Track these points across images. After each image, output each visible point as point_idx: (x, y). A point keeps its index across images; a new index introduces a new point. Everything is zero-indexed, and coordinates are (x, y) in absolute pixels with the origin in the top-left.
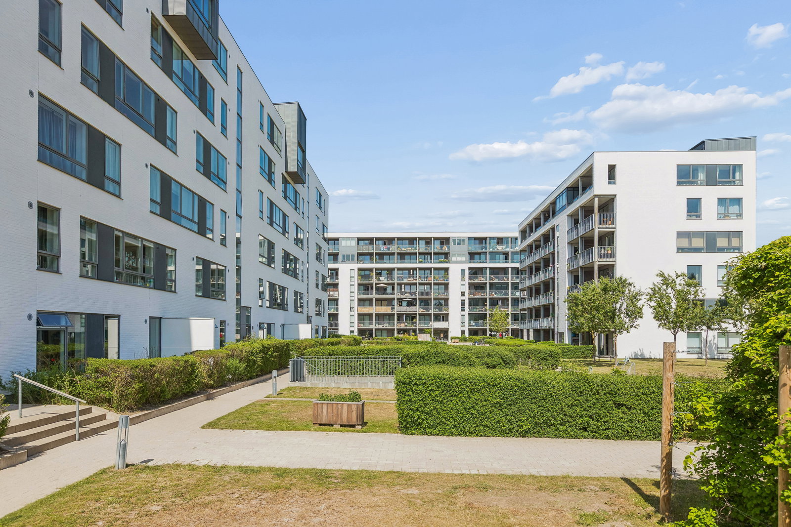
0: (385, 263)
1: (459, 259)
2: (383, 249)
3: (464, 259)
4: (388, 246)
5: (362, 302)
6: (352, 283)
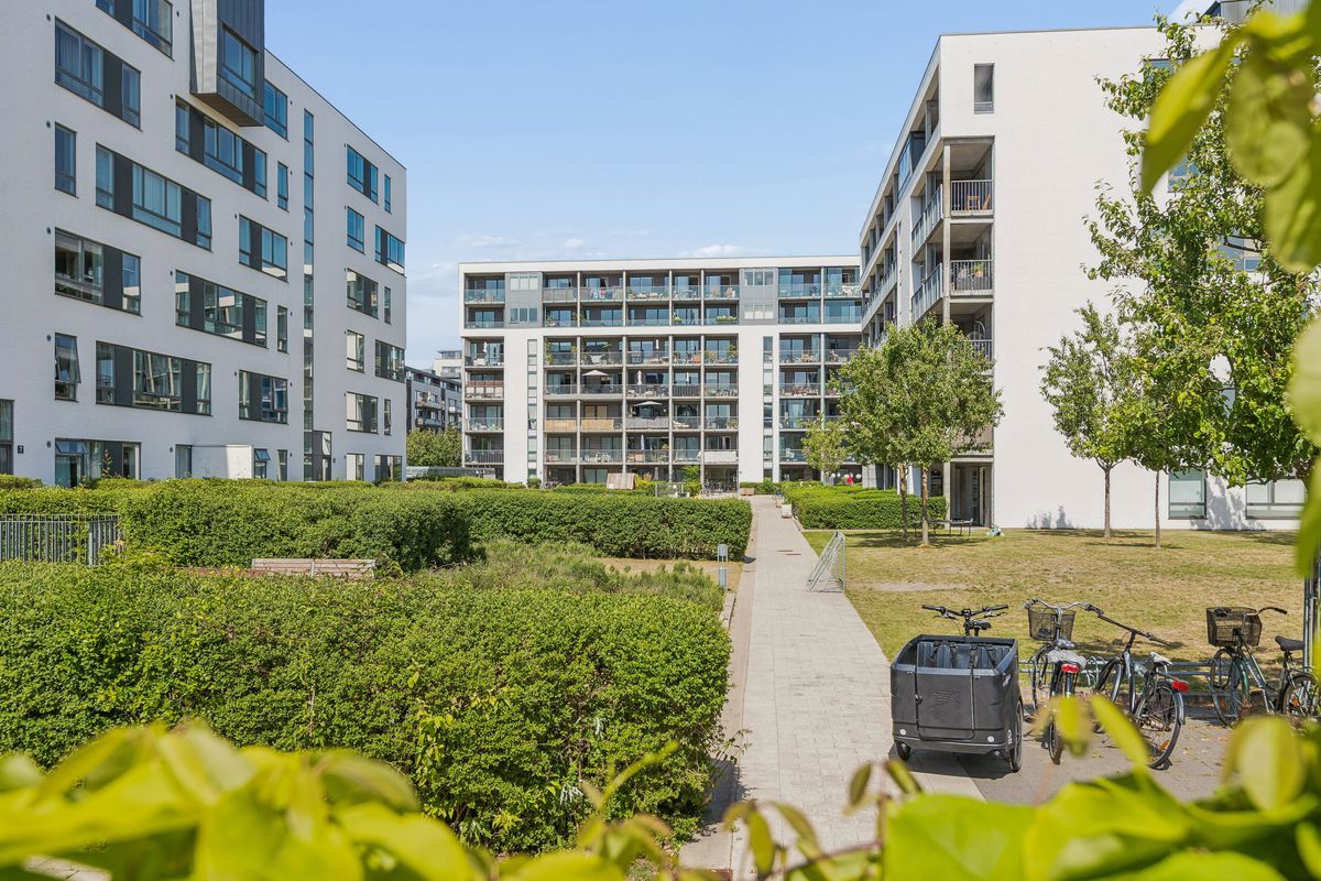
0: (603, 325)
1: (759, 315)
2: (597, 295)
3: (770, 315)
4: (608, 290)
5: (554, 409)
6: (532, 369)
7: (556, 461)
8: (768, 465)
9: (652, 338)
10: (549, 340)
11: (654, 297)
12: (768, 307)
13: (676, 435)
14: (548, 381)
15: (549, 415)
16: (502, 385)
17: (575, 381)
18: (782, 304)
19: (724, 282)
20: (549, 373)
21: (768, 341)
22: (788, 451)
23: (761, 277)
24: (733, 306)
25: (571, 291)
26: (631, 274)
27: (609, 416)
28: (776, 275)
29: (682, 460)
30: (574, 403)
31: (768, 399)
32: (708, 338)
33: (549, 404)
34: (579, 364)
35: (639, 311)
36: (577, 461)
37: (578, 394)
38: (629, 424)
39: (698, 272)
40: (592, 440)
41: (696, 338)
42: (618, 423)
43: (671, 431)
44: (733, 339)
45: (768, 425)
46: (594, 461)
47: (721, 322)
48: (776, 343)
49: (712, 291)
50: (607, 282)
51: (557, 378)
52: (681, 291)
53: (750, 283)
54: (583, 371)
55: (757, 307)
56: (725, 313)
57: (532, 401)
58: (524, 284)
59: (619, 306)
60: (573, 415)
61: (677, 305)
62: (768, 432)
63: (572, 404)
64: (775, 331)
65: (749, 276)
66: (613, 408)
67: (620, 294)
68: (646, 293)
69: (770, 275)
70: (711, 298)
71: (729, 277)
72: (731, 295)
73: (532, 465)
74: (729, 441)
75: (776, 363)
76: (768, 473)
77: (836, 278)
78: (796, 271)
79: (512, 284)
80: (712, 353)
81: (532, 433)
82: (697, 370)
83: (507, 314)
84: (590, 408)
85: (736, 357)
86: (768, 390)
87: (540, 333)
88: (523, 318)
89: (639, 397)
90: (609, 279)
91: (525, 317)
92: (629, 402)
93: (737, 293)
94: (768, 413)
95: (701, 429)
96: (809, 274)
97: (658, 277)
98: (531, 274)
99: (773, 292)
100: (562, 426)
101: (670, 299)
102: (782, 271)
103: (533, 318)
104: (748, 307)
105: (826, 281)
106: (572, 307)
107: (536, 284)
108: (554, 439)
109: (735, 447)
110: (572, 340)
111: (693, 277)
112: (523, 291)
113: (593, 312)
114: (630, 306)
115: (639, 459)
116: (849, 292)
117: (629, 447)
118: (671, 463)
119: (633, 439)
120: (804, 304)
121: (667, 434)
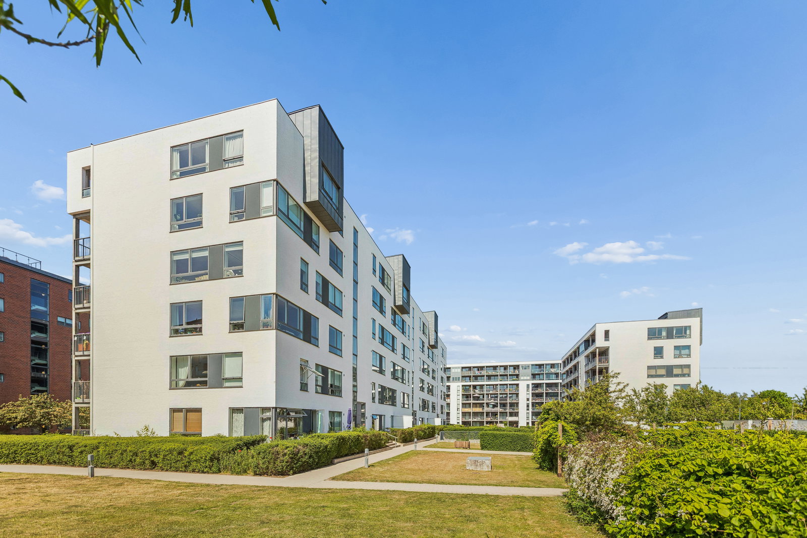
0: (479, 381)
1: (525, 378)
2: (477, 373)
3: (529, 378)
4: (480, 371)
5: (464, 405)
6: (458, 394)
7: (464, 420)
8: (528, 421)
9: (493, 385)
10: (463, 386)
11: (494, 373)
12: (528, 376)
13: (500, 412)
14: (463, 398)
15: (463, 407)
16: (450, 399)
17: (471, 397)
18: (532, 374)
19: (515, 369)
20: (463, 395)
21: (528, 386)
22: (534, 417)
23: (526, 367)
24: (517, 376)
25: (470, 372)
26: (487, 367)
27: (480, 407)
28: (530, 366)
29: (501, 420)
30: (471, 403)
31: (528, 402)
32: (510, 385)
33: (463, 404)
34: (472, 393)
35: (489, 377)
36: (471, 420)
37: (472, 401)
38: (486, 409)
39: (507, 366)
40: (475, 414)
41: (507, 385)
42: (483, 409)
43: (499, 411)
44: (517, 385)
45: (528, 410)
46: (475, 420)
47: (514, 380)
48: (531, 387)
49: (510, 371)
50: (479, 369)
51: (464, 396)
52: (501, 371)
53: (523, 369)
54: (473, 394)
55: (525, 376)
56: (515, 378)
57: (458, 403)
58: (456, 370)
59: (484, 376)
60: (470, 407)
61: (501, 375)
62: (528, 411)
63: (470, 404)
64: (530, 383)
65: (522, 367)
66: (481, 405)
67: (484, 373)
68: (491, 372)
69: (529, 366)
70: (511, 373)
71: (516, 367)
72: (517, 372)
73: (458, 421)
74: (516, 414)
75: (531, 391)
76: (528, 423)
77: (548, 367)
78: (536, 365)
79: (453, 370)
80: (511, 389)
81: (458, 412)
82: (507, 394)
83: (451, 379)
84: (475, 405)
85: (518, 390)
86: (528, 400)
87: (461, 384)
88: (456, 380)
89: (489, 402)
90: (481, 368)
91: (456, 379)
92: (486, 403)
93: (519, 372)
94: (528, 406)
95: (508, 411)
96: (540, 366)
97: (495, 368)
98: (459, 368)
99: (529, 371)
100: (466, 410)
101: (499, 374)
102: (532, 365)
103: (459, 380)
104: (522, 376)
105: (546, 368)
106: (470, 377)
107: (460, 370)
108: (464, 414)
109: (518, 416)
110: (470, 386)
111: (505, 368)
112: (456, 372)
113: (476, 377)
114: (487, 376)
115: (489, 419)
116: (553, 371)
117: (487, 416)
118: (499, 420)
119: (488, 414)
120: (539, 374)
121: (497, 412)
